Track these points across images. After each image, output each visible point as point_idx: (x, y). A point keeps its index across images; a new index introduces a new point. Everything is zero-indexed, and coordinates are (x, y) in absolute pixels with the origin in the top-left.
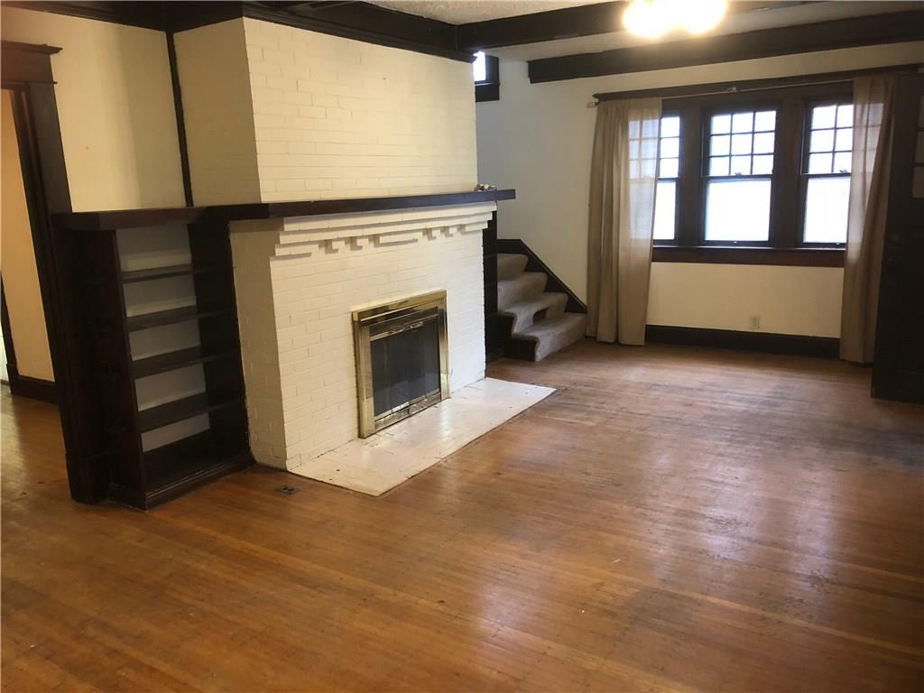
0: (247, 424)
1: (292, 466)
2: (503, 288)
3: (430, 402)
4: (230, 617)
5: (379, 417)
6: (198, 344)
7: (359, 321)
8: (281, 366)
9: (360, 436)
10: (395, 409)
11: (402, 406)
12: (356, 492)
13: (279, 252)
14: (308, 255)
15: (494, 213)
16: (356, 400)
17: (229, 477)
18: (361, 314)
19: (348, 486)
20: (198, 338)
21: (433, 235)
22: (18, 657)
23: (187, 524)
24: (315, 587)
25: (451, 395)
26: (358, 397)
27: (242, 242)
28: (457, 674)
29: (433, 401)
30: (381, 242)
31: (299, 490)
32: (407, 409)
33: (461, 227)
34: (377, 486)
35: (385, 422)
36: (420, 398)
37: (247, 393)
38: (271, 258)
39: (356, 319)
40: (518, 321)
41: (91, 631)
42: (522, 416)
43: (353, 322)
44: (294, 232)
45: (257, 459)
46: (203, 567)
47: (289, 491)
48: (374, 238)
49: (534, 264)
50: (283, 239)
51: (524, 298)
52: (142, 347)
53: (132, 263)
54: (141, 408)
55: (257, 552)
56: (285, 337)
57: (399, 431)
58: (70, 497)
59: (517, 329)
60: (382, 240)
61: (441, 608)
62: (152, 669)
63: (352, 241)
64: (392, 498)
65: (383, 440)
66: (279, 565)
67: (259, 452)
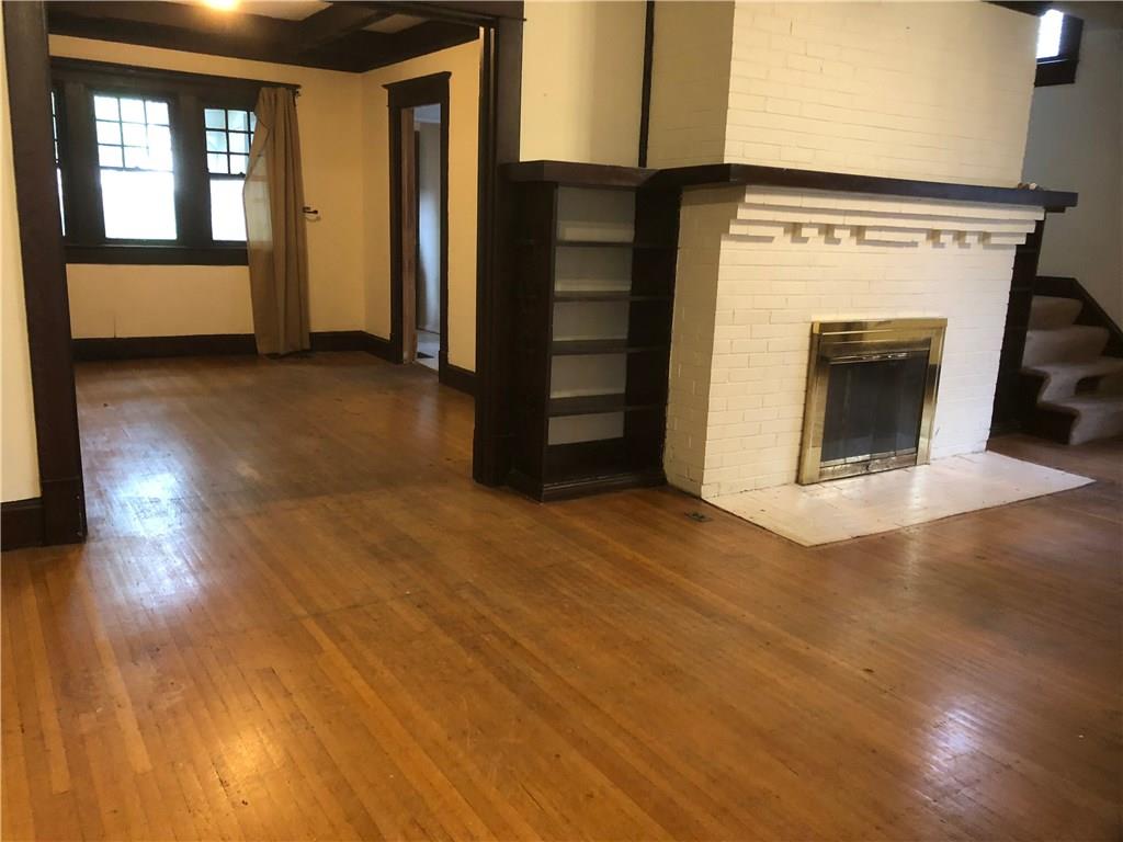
0: (664, 437)
1: (708, 493)
2: (1034, 339)
3: (900, 463)
4: (606, 619)
5: (828, 463)
6: (625, 337)
7: (820, 335)
8: (712, 371)
9: (798, 481)
10: (849, 460)
11: (860, 458)
12: (779, 537)
13: (734, 229)
14: (770, 239)
15: (1040, 225)
16: (799, 434)
17: (636, 491)
18: (825, 326)
19: (771, 528)
20: (626, 330)
21: (942, 241)
22: (392, 599)
23: (579, 523)
24: (710, 616)
25: (932, 462)
26: (803, 431)
27: (691, 217)
28: (874, 751)
29: (905, 462)
30: (867, 238)
31: (711, 520)
32: (866, 464)
33: (984, 236)
34: (809, 537)
35: (833, 472)
36: (886, 454)
37: (670, 399)
38: (723, 236)
39: (816, 331)
40: (1051, 385)
41: (465, 594)
42: (1035, 502)
43: (812, 335)
44: (757, 206)
45: (669, 479)
46: (588, 566)
47: (700, 519)
48: (858, 231)
49: (1091, 314)
50: (742, 213)
51: (1066, 357)
52: (566, 327)
53: (570, 230)
54: (554, 395)
55: (648, 566)
56: (724, 335)
57: (850, 488)
58: (471, 475)
59: (1048, 395)
60: (869, 235)
61: (866, 676)
62: (515, 643)
63: (827, 230)
64: (826, 554)
65: (828, 492)
66: (672, 584)
67: (672, 470)
